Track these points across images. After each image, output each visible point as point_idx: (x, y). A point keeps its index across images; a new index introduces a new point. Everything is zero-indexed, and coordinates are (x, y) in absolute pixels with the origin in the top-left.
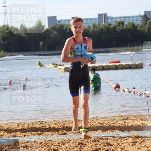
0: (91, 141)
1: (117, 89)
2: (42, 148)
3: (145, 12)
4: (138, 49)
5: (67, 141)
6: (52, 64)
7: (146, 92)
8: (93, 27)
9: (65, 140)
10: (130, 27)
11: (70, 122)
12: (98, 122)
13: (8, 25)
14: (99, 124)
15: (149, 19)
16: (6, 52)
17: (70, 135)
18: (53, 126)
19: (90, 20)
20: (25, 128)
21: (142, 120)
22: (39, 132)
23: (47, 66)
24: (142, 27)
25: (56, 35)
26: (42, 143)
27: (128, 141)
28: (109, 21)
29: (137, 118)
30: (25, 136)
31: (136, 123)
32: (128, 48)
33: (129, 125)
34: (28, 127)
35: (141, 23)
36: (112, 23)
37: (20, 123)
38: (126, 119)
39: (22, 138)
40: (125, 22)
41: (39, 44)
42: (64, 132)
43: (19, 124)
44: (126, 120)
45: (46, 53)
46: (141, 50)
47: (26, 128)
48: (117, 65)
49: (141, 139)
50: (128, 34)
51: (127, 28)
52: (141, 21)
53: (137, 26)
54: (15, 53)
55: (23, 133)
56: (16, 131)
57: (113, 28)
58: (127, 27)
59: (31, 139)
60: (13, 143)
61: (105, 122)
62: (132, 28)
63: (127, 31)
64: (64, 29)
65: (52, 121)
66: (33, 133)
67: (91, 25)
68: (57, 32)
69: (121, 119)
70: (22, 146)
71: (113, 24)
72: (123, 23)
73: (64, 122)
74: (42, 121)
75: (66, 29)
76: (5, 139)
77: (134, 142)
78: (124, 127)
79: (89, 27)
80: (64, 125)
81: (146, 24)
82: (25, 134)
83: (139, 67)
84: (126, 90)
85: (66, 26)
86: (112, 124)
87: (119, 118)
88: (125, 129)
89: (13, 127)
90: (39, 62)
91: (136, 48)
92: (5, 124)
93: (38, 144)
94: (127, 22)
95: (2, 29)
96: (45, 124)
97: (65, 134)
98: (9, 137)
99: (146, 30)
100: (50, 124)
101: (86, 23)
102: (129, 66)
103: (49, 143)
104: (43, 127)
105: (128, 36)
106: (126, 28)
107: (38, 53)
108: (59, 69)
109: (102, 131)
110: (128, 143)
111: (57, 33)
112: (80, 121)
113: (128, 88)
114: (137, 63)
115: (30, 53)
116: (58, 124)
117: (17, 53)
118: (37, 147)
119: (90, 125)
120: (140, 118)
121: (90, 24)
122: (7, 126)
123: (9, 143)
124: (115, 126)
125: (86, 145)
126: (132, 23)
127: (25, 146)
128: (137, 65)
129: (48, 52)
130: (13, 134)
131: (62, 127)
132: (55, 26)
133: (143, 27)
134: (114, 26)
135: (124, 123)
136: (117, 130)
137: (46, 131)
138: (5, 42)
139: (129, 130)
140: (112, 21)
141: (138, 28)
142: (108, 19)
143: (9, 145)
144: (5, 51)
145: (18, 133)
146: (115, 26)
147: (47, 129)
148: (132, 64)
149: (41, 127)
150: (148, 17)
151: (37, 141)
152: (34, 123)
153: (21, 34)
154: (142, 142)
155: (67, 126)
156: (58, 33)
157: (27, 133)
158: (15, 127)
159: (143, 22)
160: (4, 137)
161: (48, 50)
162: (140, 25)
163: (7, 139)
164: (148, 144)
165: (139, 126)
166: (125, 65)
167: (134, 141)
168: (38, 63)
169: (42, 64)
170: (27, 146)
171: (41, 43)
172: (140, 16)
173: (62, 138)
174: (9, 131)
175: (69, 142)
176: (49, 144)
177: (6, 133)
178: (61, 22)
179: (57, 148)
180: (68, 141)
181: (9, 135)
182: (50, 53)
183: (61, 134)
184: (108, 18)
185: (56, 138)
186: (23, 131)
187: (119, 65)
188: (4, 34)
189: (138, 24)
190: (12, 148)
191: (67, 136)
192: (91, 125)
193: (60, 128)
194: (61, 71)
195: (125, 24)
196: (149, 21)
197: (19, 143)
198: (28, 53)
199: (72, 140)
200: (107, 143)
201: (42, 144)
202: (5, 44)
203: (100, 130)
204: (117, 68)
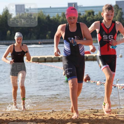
1: (87, 81)
3: (117, 2)
8: (62, 16)
10: (100, 17)
11: (38, 114)
12: (68, 115)
14: (69, 117)
15: (121, 9)
18: (20, 118)
19: (59, 10)
28: (80, 11)
33: (100, 118)
38: (96, 112)
41: (6, 32)
57: (83, 18)
67: (60, 15)
69: (91, 112)
71: (83, 14)
72: (93, 13)
73: (31, 114)
74: (9, 113)
78: (95, 120)
79: (58, 16)
81: (116, 14)
86: (82, 116)
87: (89, 111)
88: (95, 122)
94: (97, 12)
96: (12, 116)
100: (17, 116)
101: (56, 13)
104: (10, 119)
106: (97, 18)
107: (5, 42)
116: (26, 116)
119: (59, 117)
121: (59, 13)
124: (85, 119)
131: (30, 119)
134: (84, 16)
135: (94, 116)
136: (87, 123)
140: (82, 11)
142: (78, 9)
146: (86, 15)
147: (14, 121)
149: (8, 119)
150: (120, 7)
152: (1, 115)
165: (110, 119)
171: (9, 32)
184: (78, 7)
187: (89, 56)
192: (61, 117)
193: (28, 120)
195: (95, 14)
203: (70, 123)
204: (88, 59)
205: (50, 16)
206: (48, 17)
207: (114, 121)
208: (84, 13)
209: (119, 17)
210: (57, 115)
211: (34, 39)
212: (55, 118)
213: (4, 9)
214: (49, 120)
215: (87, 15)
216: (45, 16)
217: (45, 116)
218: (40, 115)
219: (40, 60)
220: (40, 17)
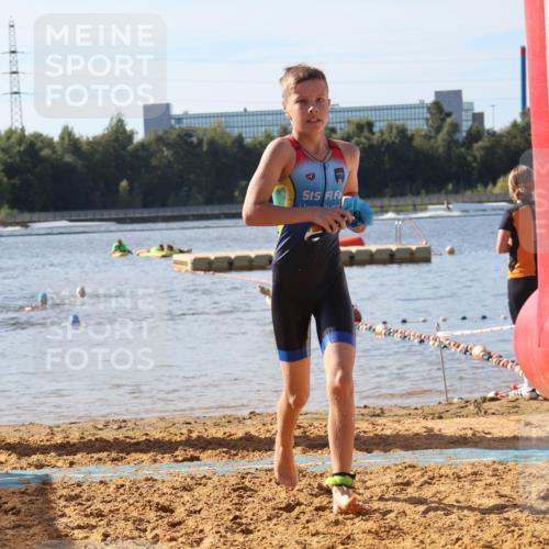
0: (271, 480)
2: (124, 501)
3: (438, 94)
4: (415, 205)
5: (201, 481)
6: (158, 247)
7: (439, 334)
9: (192, 478)
10: (390, 138)
11: (209, 422)
13: (23, 130)
15: (449, 115)
16: (15, 211)
17: (209, 461)
18: (156, 435)
19: (270, 117)
20: (72, 442)
21: (425, 418)
22: (114, 455)
23: (141, 255)
24: (428, 137)
25: (169, 162)
26: (122, 486)
27: (384, 482)
28: (331, 121)
29: (413, 412)
30: (72, 464)
31: (407, 426)
32: (386, 201)
33: (388, 432)
34: (82, 438)
35: (425, 127)
36: (338, 126)
37: (58, 427)
38: (379, 416)
39: (62, 473)
40: (377, 124)
41: (117, 185)
42: (191, 452)
43: (56, 429)
44: (378, 418)
45: (138, 213)
46: (423, 207)
47: (75, 441)
48: (351, 252)
49: (423, 476)
50: (386, 158)
51: (384, 141)
52: (424, 122)
53: (413, 135)
54: (43, 215)
55: (65, 457)
56: (44, 450)
58: (384, 137)
59: (90, 473)
60: (33, 485)
61: (316, 424)
62: (397, 141)
63: (383, 149)
64: (192, 142)
65: (154, 421)
66: (96, 456)
67: (275, 132)
68: (171, 152)
69: (363, 415)
70: (60, 497)
72: (370, 125)
73: (189, 423)
74: (125, 421)
75: (200, 142)
76: (11, 475)
77: (402, 484)
78: (372, 438)
79: (267, 135)
80: (190, 431)
81: (438, 130)
82: (70, 458)
83: (420, 257)
84: (380, 328)
85: (201, 134)
88: (375, 444)
89: (36, 437)
90: (120, 242)
91: (410, 200)
92: (11, 429)
93: (112, 488)
94: (382, 124)
95: (4, 140)
96: (133, 429)
97: (193, 459)
98: (21, 468)
99: (441, 150)
100: (148, 429)
101: (261, 126)
102: (387, 256)
103: (145, 485)
104: (127, 437)
105: (387, 166)
106: (381, 140)
107: (113, 214)
108: (176, 262)
109: (304, 452)
110: (384, 488)
111: (173, 155)
112: (239, 422)
113: (385, 323)
114: (414, 247)
115: (90, 214)
116: (172, 430)
117: (50, 214)
118: (107, 499)
119: (268, 431)
120: (420, 412)
121: (271, 128)
122: (18, 435)
123: (23, 488)
125: (256, 491)
126: (397, 128)
127: (71, 496)
128: (412, 253)
129: (146, 213)
130: (34, 458)
131: (183, 438)
132: (166, 132)
133: (431, 137)
135: (371, 426)
137: (136, 451)
138: (12, 181)
139: (387, 448)
140: (338, 120)
141: (417, 142)
143: (23, 493)
144: (12, 207)
145: (51, 457)
146: (348, 134)
147: (138, 443)
148: (398, 250)
149: (121, 437)
150: (447, 109)
151: (108, 480)
152: (100, 426)
153: (63, 158)
154: (426, 482)
155: (199, 437)
156: (176, 153)
157: (79, 456)
158: (42, 437)
159: (430, 122)
160: (7, 469)
161: (146, 205)
162: (423, 133)
163: (17, 475)
164: (442, 488)
165: (417, 434)
166: (378, 251)
167: (400, 481)
168: (117, 244)
169: (128, 247)
170: (77, 496)
171: (124, 183)
172: (421, 106)
173: (183, 470)
174: (22, 449)
175: (205, 485)
176: (144, 491)
177: (14, 457)
178: (184, 121)
179: (168, 503)
180: (204, 481)
181: (24, 462)
182: (152, 215)
183: (180, 458)
185: (168, 471)
186: (66, 449)
187: (358, 252)
188: (10, 157)
189: (417, 130)
190: (30, 500)
191: (200, 466)
192: (273, 432)
193: (179, 442)
194: (184, 268)
195: (376, 129)
196: (449, 120)
197: (55, 486)
198: (82, 214)
199: (215, 478)
200: (320, 487)
201: (122, 490)
202: (14, 186)
203: (300, 448)
204: (354, 261)
205: (244, 135)
206: (240, 139)
207: (428, 442)
208: (343, 125)
209: (446, 137)
210: (264, 425)
211: (198, 204)
212: (256, 434)
213: (112, 119)
214: (241, 439)
215: (351, 131)
216: (229, 136)
217: (227, 430)
218: (216, 425)
219: (214, 266)
220: (216, 138)
